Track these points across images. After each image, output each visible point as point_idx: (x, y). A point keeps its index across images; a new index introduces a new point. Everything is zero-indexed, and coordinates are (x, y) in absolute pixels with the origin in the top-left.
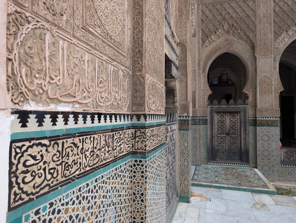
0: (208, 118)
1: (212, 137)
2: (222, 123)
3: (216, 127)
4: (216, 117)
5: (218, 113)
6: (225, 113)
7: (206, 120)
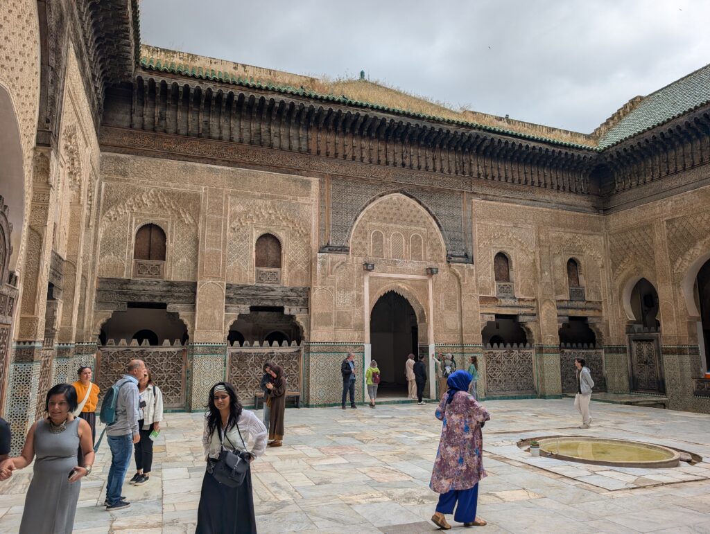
0: (627, 347)
1: (632, 366)
2: (640, 350)
3: (635, 356)
4: (635, 346)
5: (635, 341)
6: (642, 341)
7: (626, 348)
